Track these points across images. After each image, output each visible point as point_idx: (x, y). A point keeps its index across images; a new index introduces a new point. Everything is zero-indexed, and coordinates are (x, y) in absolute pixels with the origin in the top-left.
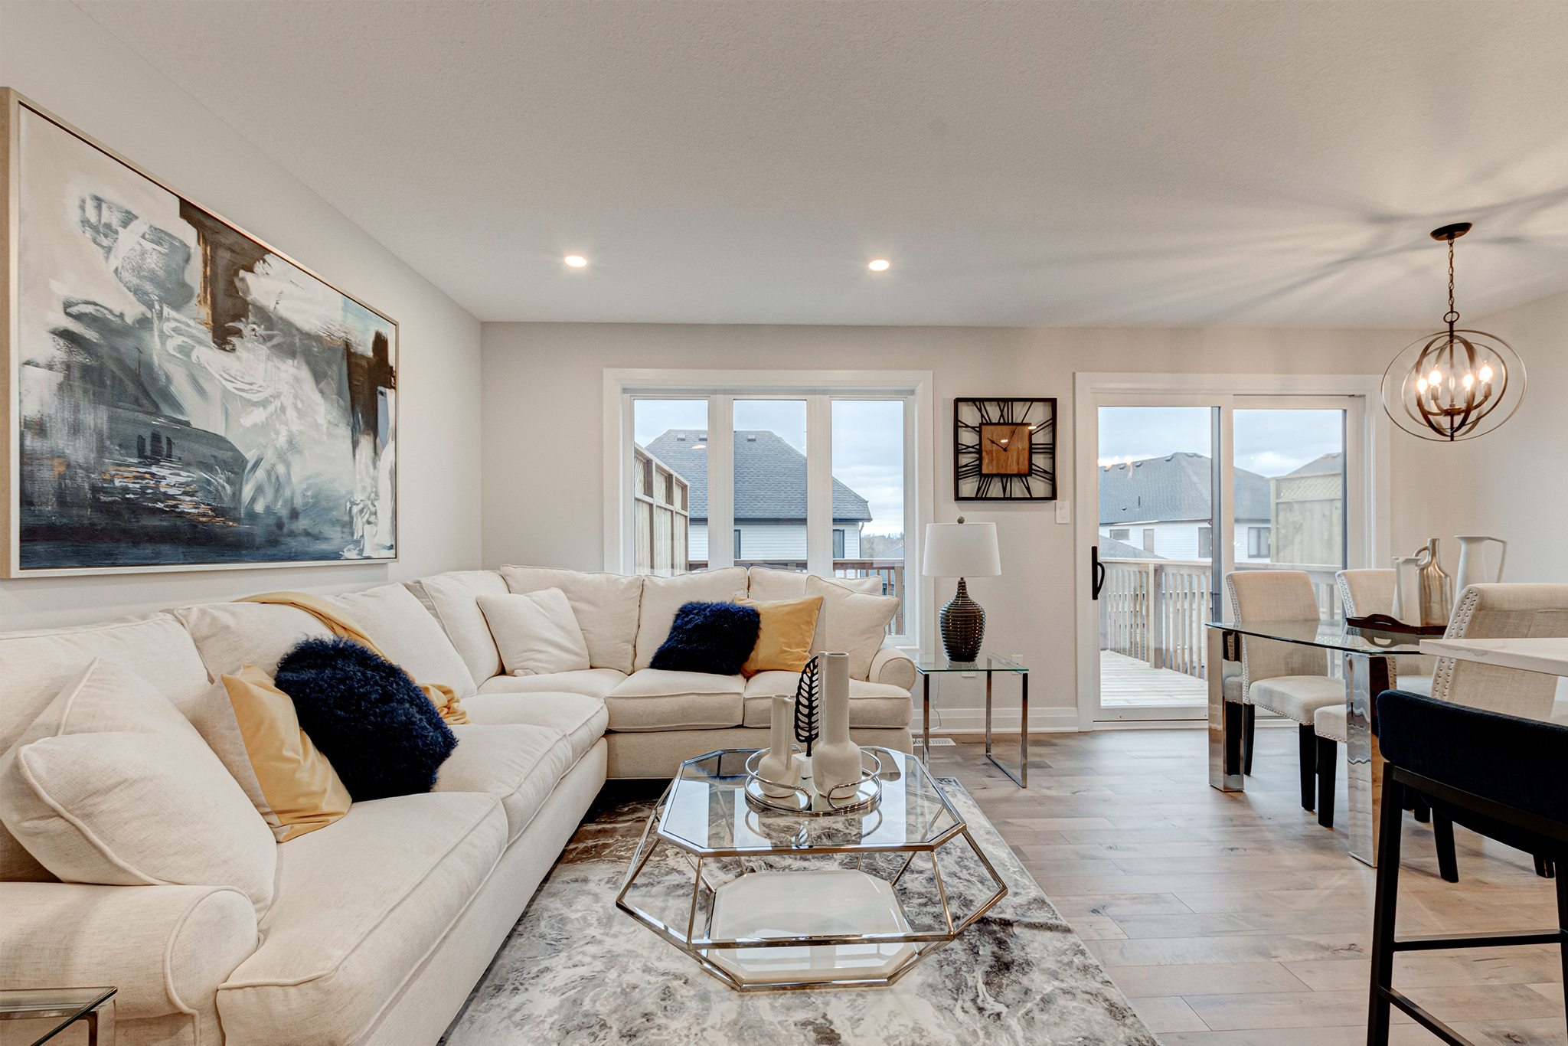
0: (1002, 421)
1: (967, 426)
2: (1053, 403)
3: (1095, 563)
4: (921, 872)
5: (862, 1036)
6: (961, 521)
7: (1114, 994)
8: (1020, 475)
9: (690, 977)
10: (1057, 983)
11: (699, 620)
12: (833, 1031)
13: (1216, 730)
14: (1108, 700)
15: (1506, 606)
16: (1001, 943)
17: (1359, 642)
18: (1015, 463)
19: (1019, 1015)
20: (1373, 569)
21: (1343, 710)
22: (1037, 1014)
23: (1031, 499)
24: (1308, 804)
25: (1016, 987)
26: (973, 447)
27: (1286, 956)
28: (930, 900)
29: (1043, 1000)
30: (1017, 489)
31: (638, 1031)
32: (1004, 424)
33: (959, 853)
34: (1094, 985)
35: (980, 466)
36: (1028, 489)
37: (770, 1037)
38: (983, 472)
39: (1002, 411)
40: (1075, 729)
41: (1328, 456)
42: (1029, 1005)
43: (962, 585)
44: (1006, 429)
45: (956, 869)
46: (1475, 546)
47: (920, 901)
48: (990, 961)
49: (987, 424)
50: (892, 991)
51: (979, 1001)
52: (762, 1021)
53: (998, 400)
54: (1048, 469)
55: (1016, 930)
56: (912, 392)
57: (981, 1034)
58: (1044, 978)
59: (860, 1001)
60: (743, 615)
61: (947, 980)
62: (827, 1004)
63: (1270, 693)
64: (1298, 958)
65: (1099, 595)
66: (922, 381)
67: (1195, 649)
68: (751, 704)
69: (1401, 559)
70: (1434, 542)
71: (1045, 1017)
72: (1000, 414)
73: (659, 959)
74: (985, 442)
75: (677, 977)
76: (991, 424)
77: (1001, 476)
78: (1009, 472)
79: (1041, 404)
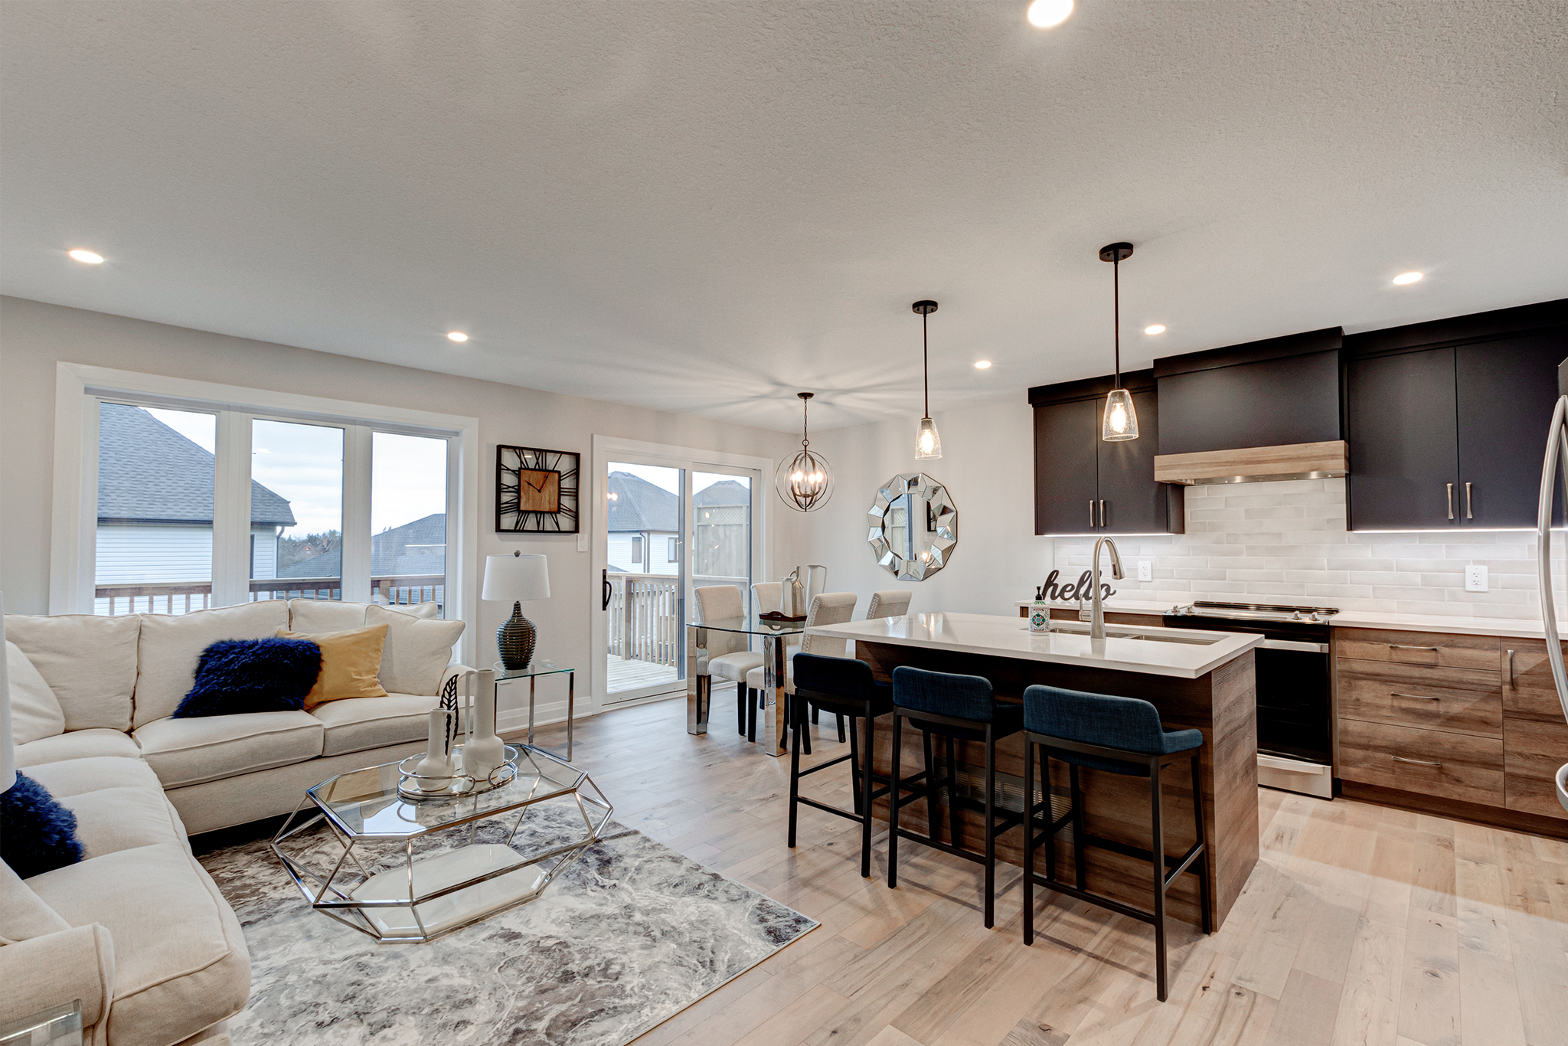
0: (537, 467)
1: (508, 469)
2: (577, 456)
3: (605, 583)
4: (522, 833)
5: (535, 927)
6: (517, 554)
7: (671, 853)
8: (551, 513)
9: (373, 951)
10: (640, 859)
11: (244, 659)
12: (513, 933)
13: (692, 695)
14: (611, 688)
15: (830, 605)
16: (598, 852)
17: (766, 629)
18: (547, 503)
19: (626, 880)
20: (765, 583)
21: (761, 670)
22: (635, 877)
23: (559, 532)
24: (742, 732)
25: (619, 869)
26: (513, 487)
27: (747, 808)
28: (539, 845)
29: (636, 869)
30: (549, 523)
31: (355, 993)
32: (539, 470)
33: (543, 813)
34: (660, 853)
35: (518, 503)
36: (557, 524)
37: (470, 953)
38: (521, 509)
39: (537, 459)
40: (589, 713)
41: (719, 482)
42: (630, 874)
43: (517, 607)
44: (540, 475)
45: (546, 823)
46: (815, 570)
47: (531, 849)
48: (597, 863)
49: (525, 469)
50: (541, 900)
51: (600, 883)
52: (456, 948)
53: (534, 450)
54: (573, 508)
55: (605, 842)
56: (457, 434)
57: (609, 897)
58: (632, 859)
59: (522, 912)
60: (304, 649)
61: (575, 882)
62: (500, 922)
63: (721, 666)
64: (753, 807)
65: (607, 607)
66: (470, 426)
67: (637, 646)
68: (332, 734)
69: (784, 579)
70: (798, 568)
71: (641, 876)
72: (536, 461)
73: (332, 953)
74: (524, 484)
75: (362, 955)
76: (528, 469)
77: (536, 512)
78: (542, 509)
79: (568, 456)
